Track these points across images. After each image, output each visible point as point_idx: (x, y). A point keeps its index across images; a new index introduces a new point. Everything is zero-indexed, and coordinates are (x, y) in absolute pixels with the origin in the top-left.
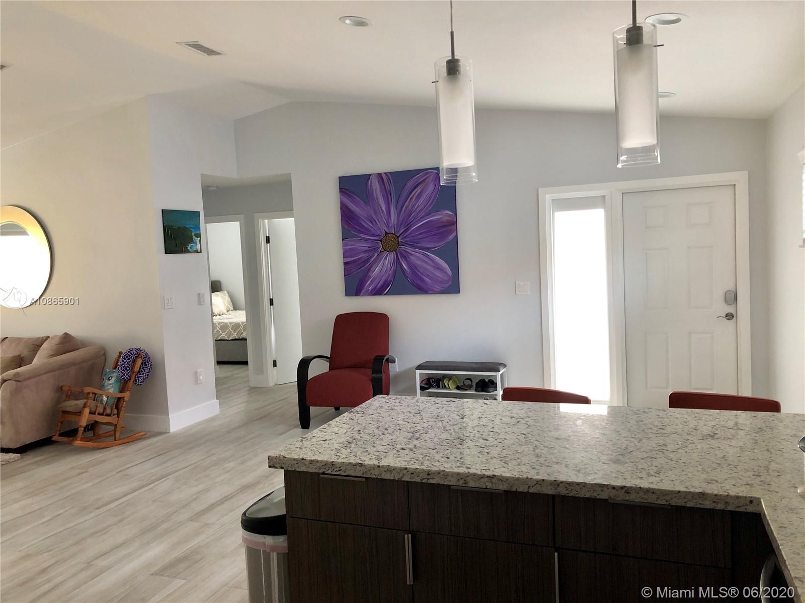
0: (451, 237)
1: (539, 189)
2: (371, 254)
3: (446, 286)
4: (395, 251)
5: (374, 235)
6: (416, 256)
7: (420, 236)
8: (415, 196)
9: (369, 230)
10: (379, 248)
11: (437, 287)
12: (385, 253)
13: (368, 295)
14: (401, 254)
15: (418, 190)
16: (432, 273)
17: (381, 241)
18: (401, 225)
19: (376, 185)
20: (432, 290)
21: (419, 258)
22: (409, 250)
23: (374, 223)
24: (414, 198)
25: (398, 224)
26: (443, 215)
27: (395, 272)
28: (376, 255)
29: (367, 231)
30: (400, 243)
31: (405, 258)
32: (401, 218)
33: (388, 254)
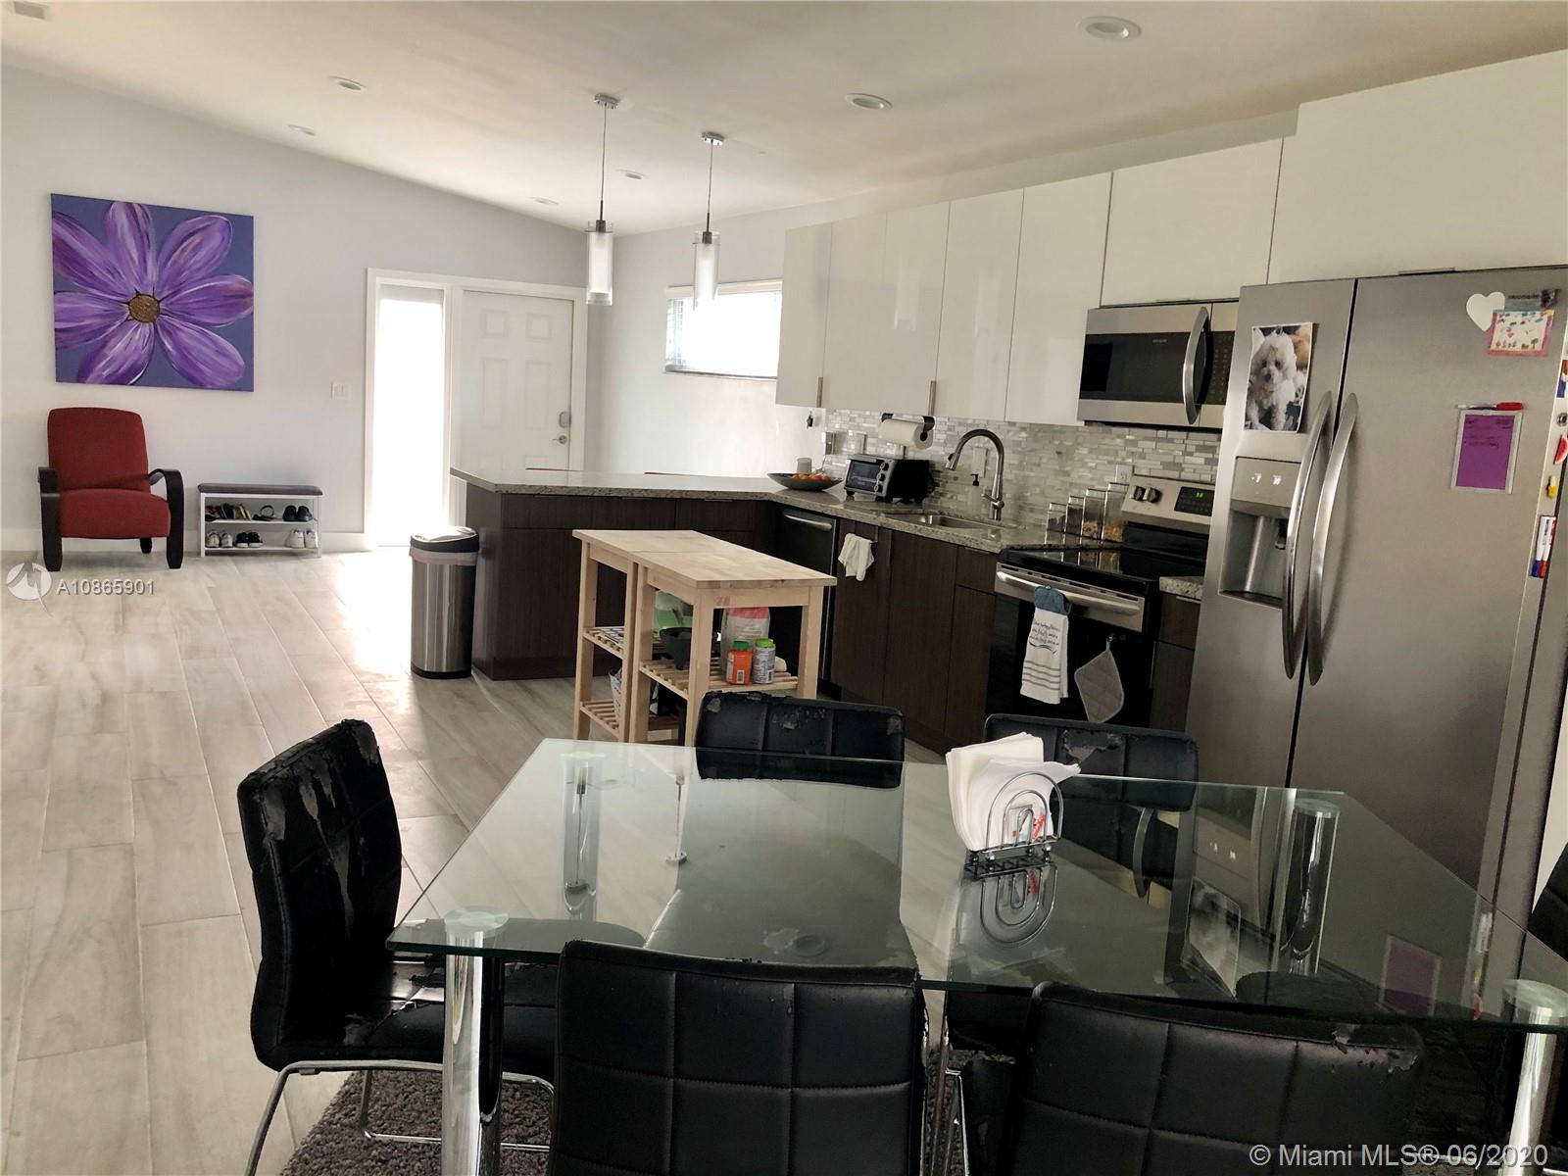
0: (245, 313)
1: (369, 269)
2: (108, 321)
3: (236, 379)
4: (154, 321)
5: (115, 293)
6: (188, 334)
7: (195, 306)
8: (191, 246)
9: (105, 284)
10: (123, 313)
11: (220, 381)
12: (136, 324)
13: (101, 383)
14: (162, 326)
15: (196, 239)
16: (212, 359)
17: (128, 303)
18: (164, 286)
19: (122, 220)
20: (212, 384)
21: (192, 337)
22: (177, 322)
23: (117, 275)
24: (189, 249)
25: (158, 282)
26: (234, 282)
27: (151, 354)
28: (118, 323)
29: (103, 286)
30: (162, 311)
31: (169, 334)
32: (165, 275)
33: (138, 327)
